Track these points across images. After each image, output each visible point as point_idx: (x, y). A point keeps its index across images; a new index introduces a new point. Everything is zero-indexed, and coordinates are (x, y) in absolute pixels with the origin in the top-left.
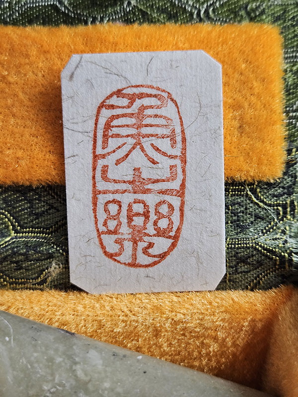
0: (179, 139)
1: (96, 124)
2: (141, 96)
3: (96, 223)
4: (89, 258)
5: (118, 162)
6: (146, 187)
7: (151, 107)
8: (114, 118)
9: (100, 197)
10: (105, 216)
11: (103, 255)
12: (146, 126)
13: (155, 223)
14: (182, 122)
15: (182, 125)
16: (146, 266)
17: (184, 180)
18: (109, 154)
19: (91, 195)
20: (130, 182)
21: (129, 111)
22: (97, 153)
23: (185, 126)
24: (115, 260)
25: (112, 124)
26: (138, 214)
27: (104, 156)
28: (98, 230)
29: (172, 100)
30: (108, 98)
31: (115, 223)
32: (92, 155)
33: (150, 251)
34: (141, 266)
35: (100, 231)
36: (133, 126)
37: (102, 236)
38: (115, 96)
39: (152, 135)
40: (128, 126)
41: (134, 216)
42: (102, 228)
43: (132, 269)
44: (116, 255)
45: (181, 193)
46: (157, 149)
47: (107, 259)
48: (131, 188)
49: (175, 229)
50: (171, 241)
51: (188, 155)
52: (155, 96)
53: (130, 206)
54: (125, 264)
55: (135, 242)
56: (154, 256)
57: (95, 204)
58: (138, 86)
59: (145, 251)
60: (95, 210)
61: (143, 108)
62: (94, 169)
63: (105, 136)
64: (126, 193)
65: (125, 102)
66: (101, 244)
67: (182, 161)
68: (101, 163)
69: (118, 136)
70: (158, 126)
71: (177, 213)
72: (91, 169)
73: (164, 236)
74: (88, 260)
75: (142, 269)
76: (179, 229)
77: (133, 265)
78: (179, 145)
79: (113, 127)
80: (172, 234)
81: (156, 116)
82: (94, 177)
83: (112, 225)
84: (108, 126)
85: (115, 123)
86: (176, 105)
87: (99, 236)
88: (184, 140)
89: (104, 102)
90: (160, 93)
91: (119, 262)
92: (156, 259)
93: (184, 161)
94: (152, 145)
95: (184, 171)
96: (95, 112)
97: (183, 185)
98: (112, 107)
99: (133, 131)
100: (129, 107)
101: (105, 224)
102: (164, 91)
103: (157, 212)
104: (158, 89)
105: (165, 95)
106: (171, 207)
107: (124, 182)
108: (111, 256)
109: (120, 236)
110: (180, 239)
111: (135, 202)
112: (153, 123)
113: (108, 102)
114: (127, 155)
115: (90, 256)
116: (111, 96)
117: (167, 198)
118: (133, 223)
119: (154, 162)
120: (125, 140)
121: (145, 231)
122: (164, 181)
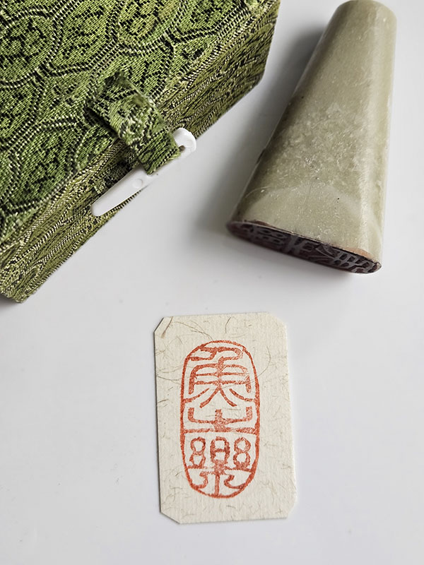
0: (253, 384)
1: (184, 373)
2: (221, 350)
3: (184, 458)
4: (177, 491)
5: (202, 405)
6: (226, 426)
7: (230, 358)
8: (198, 368)
9: (186, 435)
10: (191, 452)
11: (190, 487)
12: (226, 374)
13: (235, 458)
14: (255, 370)
15: (255, 373)
16: (228, 497)
17: (258, 420)
18: (194, 398)
19: (179, 434)
20: (212, 422)
21: (211, 362)
22: (185, 398)
23: (258, 374)
24: (201, 492)
25: (197, 373)
26: (219, 450)
27: (190, 400)
28: (185, 465)
29: (247, 352)
30: (193, 352)
31: (200, 458)
32: (180, 399)
33: (231, 483)
34: (223, 497)
35: (187, 465)
36: (214, 374)
37: (189, 470)
38: (199, 350)
39: (231, 382)
40: (210, 374)
41: (216, 451)
42: (189, 463)
43: (216, 500)
44: (201, 487)
45: (256, 431)
46: (235, 394)
47: (193, 490)
48: (213, 427)
49: (252, 463)
50: (248, 474)
51: (260, 398)
52: (233, 349)
53: (213, 443)
54: (209, 495)
55: (218, 475)
56: (235, 488)
57: (183, 442)
58: (218, 342)
59: (226, 483)
60: (182, 447)
61: (223, 359)
62: (182, 411)
63: (191, 383)
64: (209, 432)
65: (208, 354)
66: (188, 477)
67: (256, 403)
68: (188, 406)
69: (202, 383)
70: (235, 374)
71: (253, 448)
72: (179, 412)
73: (242, 469)
74: (177, 492)
75: (224, 500)
76: (255, 463)
77: (216, 496)
78: (253, 389)
79: (198, 375)
80: (250, 467)
81: (233, 366)
82: (182, 418)
83: (197, 460)
84: (194, 375)
85: (199, 372)
86: (250, 357)
87: (186, 470)
88: (257, 386)
89: (190, 354)
90: (236, 347)
91: (203, 493)
92: (236, 490)
93: (258, 403)
94: (231, 390)
95: (258, 412)
96: (183, 363)
97: (258, 424)
98: (197, 359)
99: (215, 379)
100: (211, 359)
101: (191, 459)
102: (239, 345)
103: (236, 448)
104: (235, 344)
105: (241, 348)
106: (248, 443)
107: (208, 422)
108: (197, 488)
109: (204, 470)
110: (257, 471)
111: (217, 440)
112: (231, 372)
113: (193, 355)
114: (210, 399)
115: (179, 488)
116: (196, 349)
117: (245, 435)
118: (216, 458)
119: (233, 405)
120: (207, 386)
121: (226, 465)
122: (241, 421)
